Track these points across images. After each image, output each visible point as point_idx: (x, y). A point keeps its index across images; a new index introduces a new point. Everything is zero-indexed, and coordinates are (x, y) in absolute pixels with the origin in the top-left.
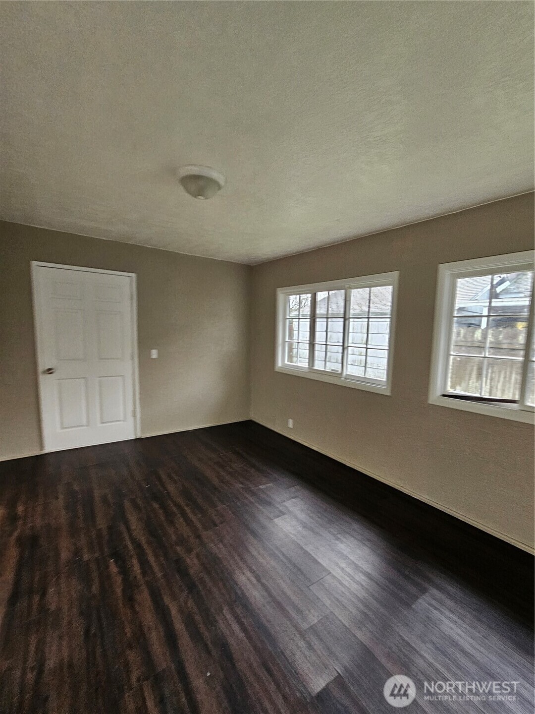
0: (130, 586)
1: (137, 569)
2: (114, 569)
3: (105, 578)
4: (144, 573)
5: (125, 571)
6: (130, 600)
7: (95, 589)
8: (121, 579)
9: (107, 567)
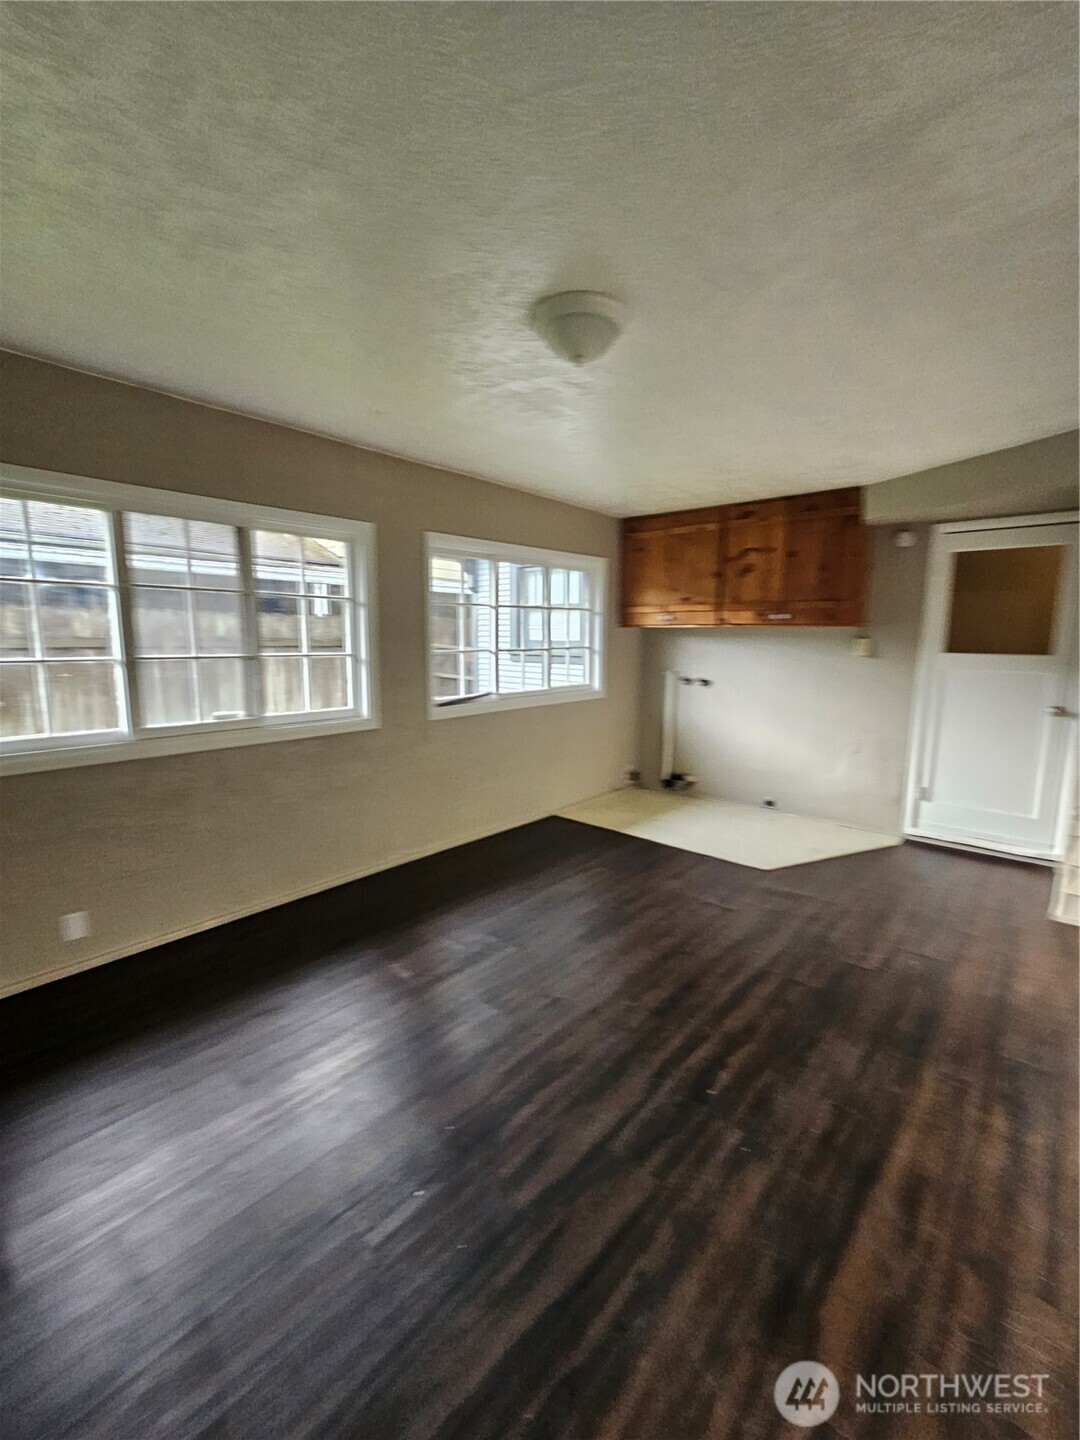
0: (732, 1043)
1: (702, 1053)
2: (724, 1077)
3: (745, 1077)
4: (704, 1039)
5: (718, 1062)
6: (749, 1031)
7: (767, 1077)
8: (733, 1058)
9: (728, 1089)
